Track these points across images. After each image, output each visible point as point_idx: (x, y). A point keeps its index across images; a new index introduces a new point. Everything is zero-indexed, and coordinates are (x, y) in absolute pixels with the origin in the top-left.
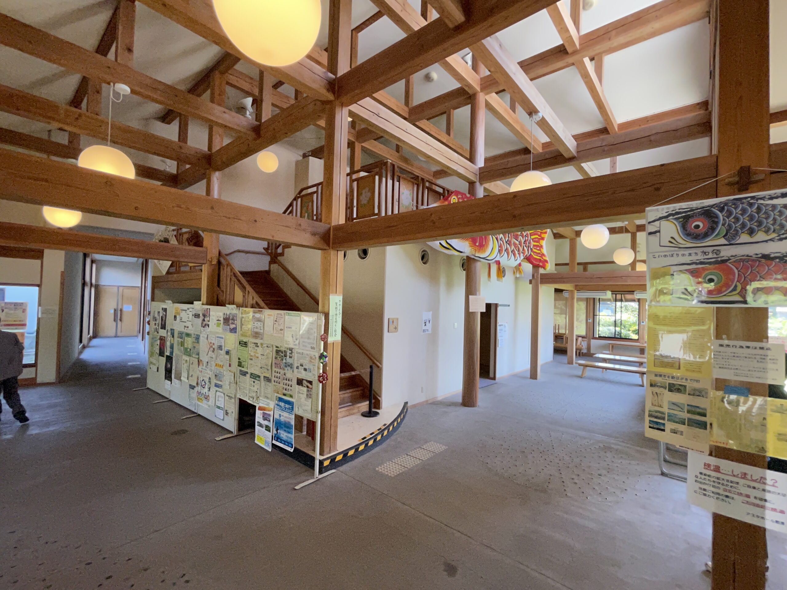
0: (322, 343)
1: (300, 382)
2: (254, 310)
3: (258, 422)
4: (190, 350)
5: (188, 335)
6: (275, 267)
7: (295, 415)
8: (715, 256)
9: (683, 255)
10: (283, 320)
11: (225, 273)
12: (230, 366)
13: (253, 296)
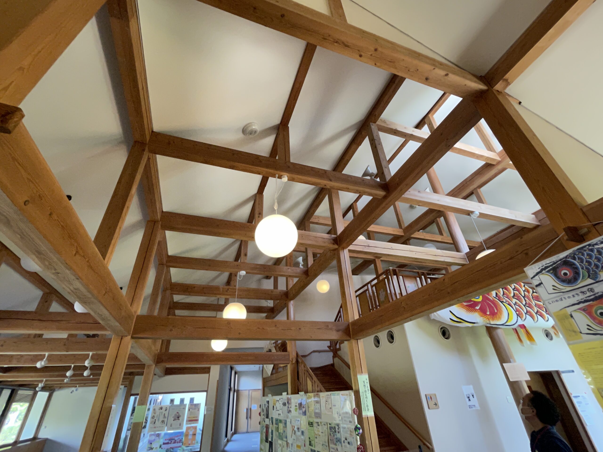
0: (356, 416)
2: (314, 394)
4: (282, 434)
6: (336, 359)
9: (569, 297)
10: (331, 399)
12: (305, 446)
13: (317, 384)
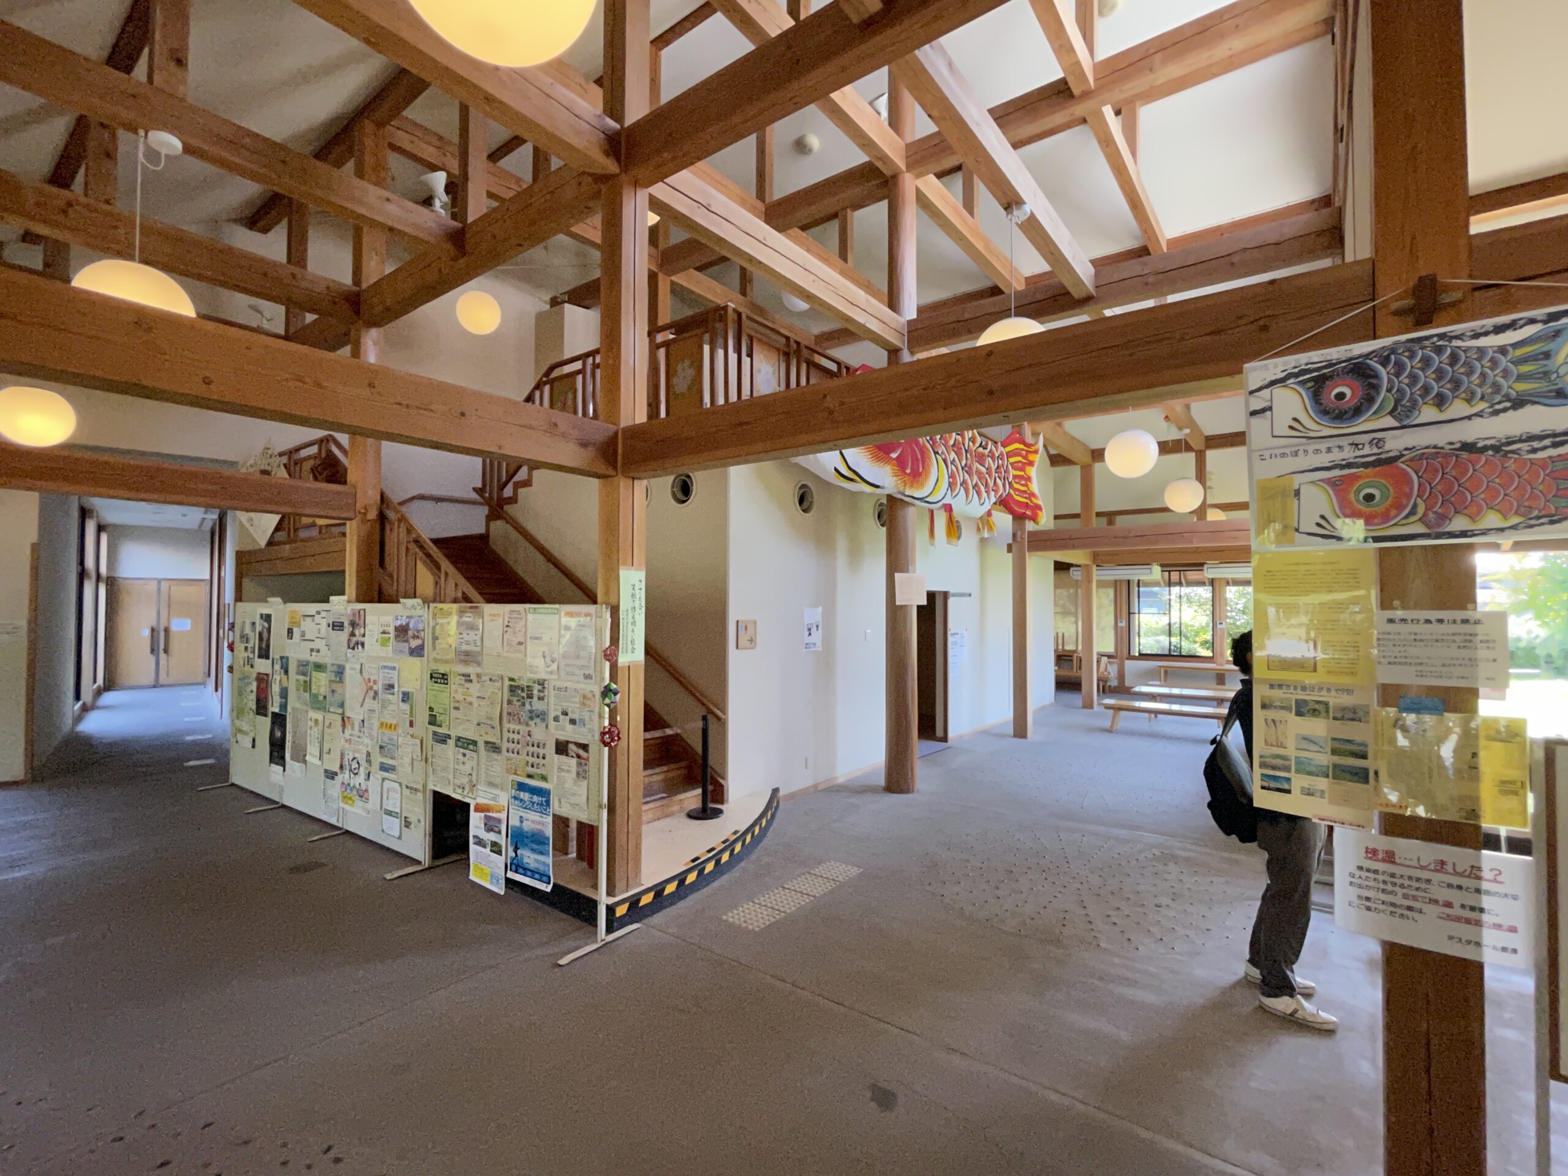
0: (607, 664)
1: (562, 748)
2: (460, 608)
3: (475, 837)
4: (325, 697)
5: (319, 667)
6: (498, 526)
7: (554, 815)
8: (1375, 450)
9: (1317, 451)
10: (522, 623)
11: (396, 537)
12: (411, 724)
13: (455, 580)
